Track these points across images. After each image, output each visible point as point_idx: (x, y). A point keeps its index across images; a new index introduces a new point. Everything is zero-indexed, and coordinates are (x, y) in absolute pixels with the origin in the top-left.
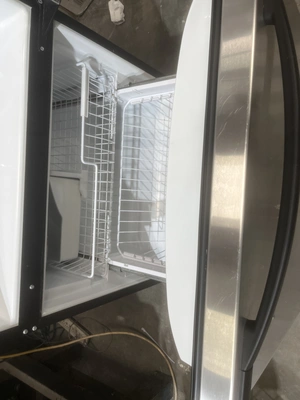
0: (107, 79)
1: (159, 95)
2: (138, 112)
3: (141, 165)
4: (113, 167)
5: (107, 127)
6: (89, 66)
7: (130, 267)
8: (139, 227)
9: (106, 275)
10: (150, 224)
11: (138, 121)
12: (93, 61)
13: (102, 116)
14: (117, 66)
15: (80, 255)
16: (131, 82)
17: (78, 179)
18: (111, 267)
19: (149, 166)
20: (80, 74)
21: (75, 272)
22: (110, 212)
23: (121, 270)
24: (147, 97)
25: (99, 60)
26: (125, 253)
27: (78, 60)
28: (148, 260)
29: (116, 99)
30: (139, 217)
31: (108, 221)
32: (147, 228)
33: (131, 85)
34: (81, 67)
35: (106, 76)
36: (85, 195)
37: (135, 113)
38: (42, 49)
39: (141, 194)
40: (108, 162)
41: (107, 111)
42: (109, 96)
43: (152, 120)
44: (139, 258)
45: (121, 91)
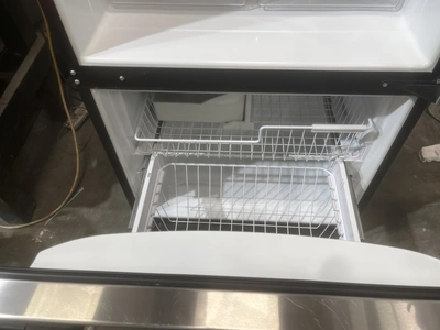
0: (356, 150)
1: (339, 208)
2: (321, 181)
3: (261, 185)
4: (257, 157)
5: (302, 150)
6: (368, 132)
7: (147, 180)
8: (193, 185)
9: (138, 152)
10: (196, 197)
11: (310, 181)
12: (375, 135)
13: (314, 145)
14: (370, 161)
15: (161, 123)
16: (353, 177)
17: (244, 120)
18: (148, 157)
19: (261, 195)
20: (359, 123)
21: (141, 120)
22: (208, 155)
23: (145, 169)
24: (336, 195)
25: (376, 142)
26: (163, 172)
27: (375, 120)
28: (156, 198)
29: (334, 160)
30: (204, 184)
31: (199, 153)
32: (193, 193)
33: (349, 177)
34: (367, 123)
35: (359, 149)
36: (226, 127)
37: (319, 177)
38: (385, 85)
39: (230, 186)
40: (263, 152)
41: (319, 150)
42: (337, 152)
43: (312, 198)
44: (158, 188)
45: (342, 166)
